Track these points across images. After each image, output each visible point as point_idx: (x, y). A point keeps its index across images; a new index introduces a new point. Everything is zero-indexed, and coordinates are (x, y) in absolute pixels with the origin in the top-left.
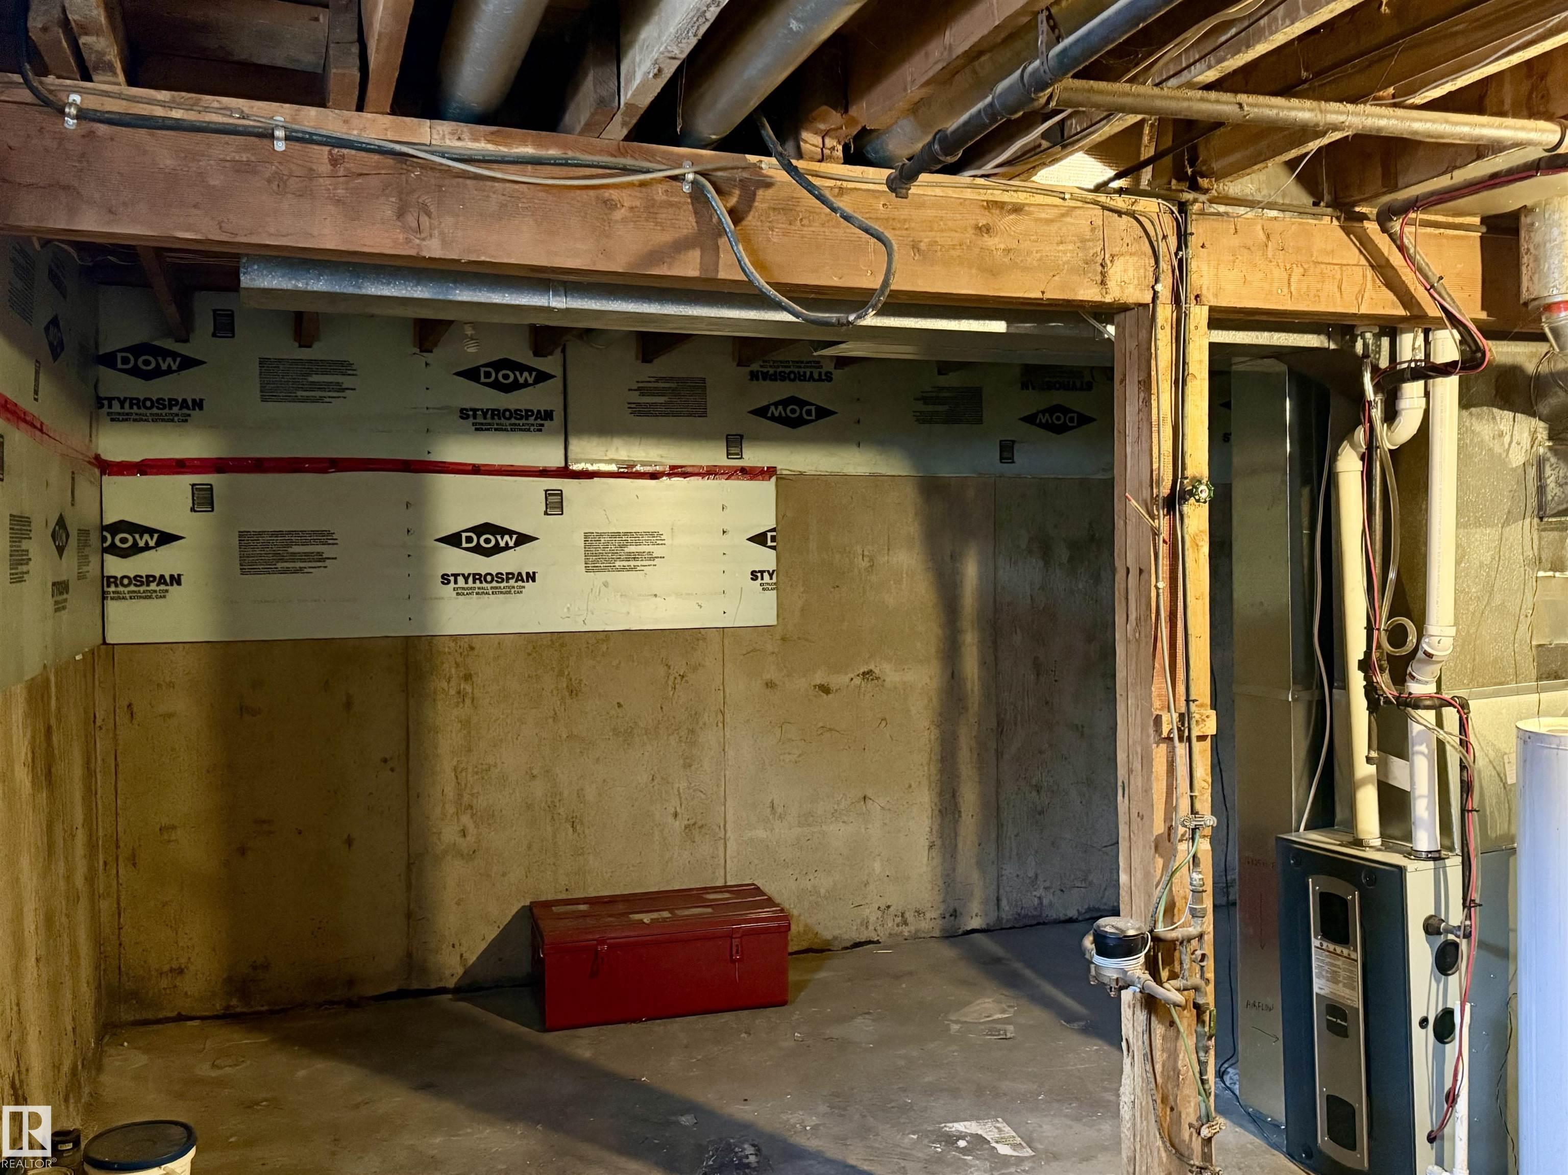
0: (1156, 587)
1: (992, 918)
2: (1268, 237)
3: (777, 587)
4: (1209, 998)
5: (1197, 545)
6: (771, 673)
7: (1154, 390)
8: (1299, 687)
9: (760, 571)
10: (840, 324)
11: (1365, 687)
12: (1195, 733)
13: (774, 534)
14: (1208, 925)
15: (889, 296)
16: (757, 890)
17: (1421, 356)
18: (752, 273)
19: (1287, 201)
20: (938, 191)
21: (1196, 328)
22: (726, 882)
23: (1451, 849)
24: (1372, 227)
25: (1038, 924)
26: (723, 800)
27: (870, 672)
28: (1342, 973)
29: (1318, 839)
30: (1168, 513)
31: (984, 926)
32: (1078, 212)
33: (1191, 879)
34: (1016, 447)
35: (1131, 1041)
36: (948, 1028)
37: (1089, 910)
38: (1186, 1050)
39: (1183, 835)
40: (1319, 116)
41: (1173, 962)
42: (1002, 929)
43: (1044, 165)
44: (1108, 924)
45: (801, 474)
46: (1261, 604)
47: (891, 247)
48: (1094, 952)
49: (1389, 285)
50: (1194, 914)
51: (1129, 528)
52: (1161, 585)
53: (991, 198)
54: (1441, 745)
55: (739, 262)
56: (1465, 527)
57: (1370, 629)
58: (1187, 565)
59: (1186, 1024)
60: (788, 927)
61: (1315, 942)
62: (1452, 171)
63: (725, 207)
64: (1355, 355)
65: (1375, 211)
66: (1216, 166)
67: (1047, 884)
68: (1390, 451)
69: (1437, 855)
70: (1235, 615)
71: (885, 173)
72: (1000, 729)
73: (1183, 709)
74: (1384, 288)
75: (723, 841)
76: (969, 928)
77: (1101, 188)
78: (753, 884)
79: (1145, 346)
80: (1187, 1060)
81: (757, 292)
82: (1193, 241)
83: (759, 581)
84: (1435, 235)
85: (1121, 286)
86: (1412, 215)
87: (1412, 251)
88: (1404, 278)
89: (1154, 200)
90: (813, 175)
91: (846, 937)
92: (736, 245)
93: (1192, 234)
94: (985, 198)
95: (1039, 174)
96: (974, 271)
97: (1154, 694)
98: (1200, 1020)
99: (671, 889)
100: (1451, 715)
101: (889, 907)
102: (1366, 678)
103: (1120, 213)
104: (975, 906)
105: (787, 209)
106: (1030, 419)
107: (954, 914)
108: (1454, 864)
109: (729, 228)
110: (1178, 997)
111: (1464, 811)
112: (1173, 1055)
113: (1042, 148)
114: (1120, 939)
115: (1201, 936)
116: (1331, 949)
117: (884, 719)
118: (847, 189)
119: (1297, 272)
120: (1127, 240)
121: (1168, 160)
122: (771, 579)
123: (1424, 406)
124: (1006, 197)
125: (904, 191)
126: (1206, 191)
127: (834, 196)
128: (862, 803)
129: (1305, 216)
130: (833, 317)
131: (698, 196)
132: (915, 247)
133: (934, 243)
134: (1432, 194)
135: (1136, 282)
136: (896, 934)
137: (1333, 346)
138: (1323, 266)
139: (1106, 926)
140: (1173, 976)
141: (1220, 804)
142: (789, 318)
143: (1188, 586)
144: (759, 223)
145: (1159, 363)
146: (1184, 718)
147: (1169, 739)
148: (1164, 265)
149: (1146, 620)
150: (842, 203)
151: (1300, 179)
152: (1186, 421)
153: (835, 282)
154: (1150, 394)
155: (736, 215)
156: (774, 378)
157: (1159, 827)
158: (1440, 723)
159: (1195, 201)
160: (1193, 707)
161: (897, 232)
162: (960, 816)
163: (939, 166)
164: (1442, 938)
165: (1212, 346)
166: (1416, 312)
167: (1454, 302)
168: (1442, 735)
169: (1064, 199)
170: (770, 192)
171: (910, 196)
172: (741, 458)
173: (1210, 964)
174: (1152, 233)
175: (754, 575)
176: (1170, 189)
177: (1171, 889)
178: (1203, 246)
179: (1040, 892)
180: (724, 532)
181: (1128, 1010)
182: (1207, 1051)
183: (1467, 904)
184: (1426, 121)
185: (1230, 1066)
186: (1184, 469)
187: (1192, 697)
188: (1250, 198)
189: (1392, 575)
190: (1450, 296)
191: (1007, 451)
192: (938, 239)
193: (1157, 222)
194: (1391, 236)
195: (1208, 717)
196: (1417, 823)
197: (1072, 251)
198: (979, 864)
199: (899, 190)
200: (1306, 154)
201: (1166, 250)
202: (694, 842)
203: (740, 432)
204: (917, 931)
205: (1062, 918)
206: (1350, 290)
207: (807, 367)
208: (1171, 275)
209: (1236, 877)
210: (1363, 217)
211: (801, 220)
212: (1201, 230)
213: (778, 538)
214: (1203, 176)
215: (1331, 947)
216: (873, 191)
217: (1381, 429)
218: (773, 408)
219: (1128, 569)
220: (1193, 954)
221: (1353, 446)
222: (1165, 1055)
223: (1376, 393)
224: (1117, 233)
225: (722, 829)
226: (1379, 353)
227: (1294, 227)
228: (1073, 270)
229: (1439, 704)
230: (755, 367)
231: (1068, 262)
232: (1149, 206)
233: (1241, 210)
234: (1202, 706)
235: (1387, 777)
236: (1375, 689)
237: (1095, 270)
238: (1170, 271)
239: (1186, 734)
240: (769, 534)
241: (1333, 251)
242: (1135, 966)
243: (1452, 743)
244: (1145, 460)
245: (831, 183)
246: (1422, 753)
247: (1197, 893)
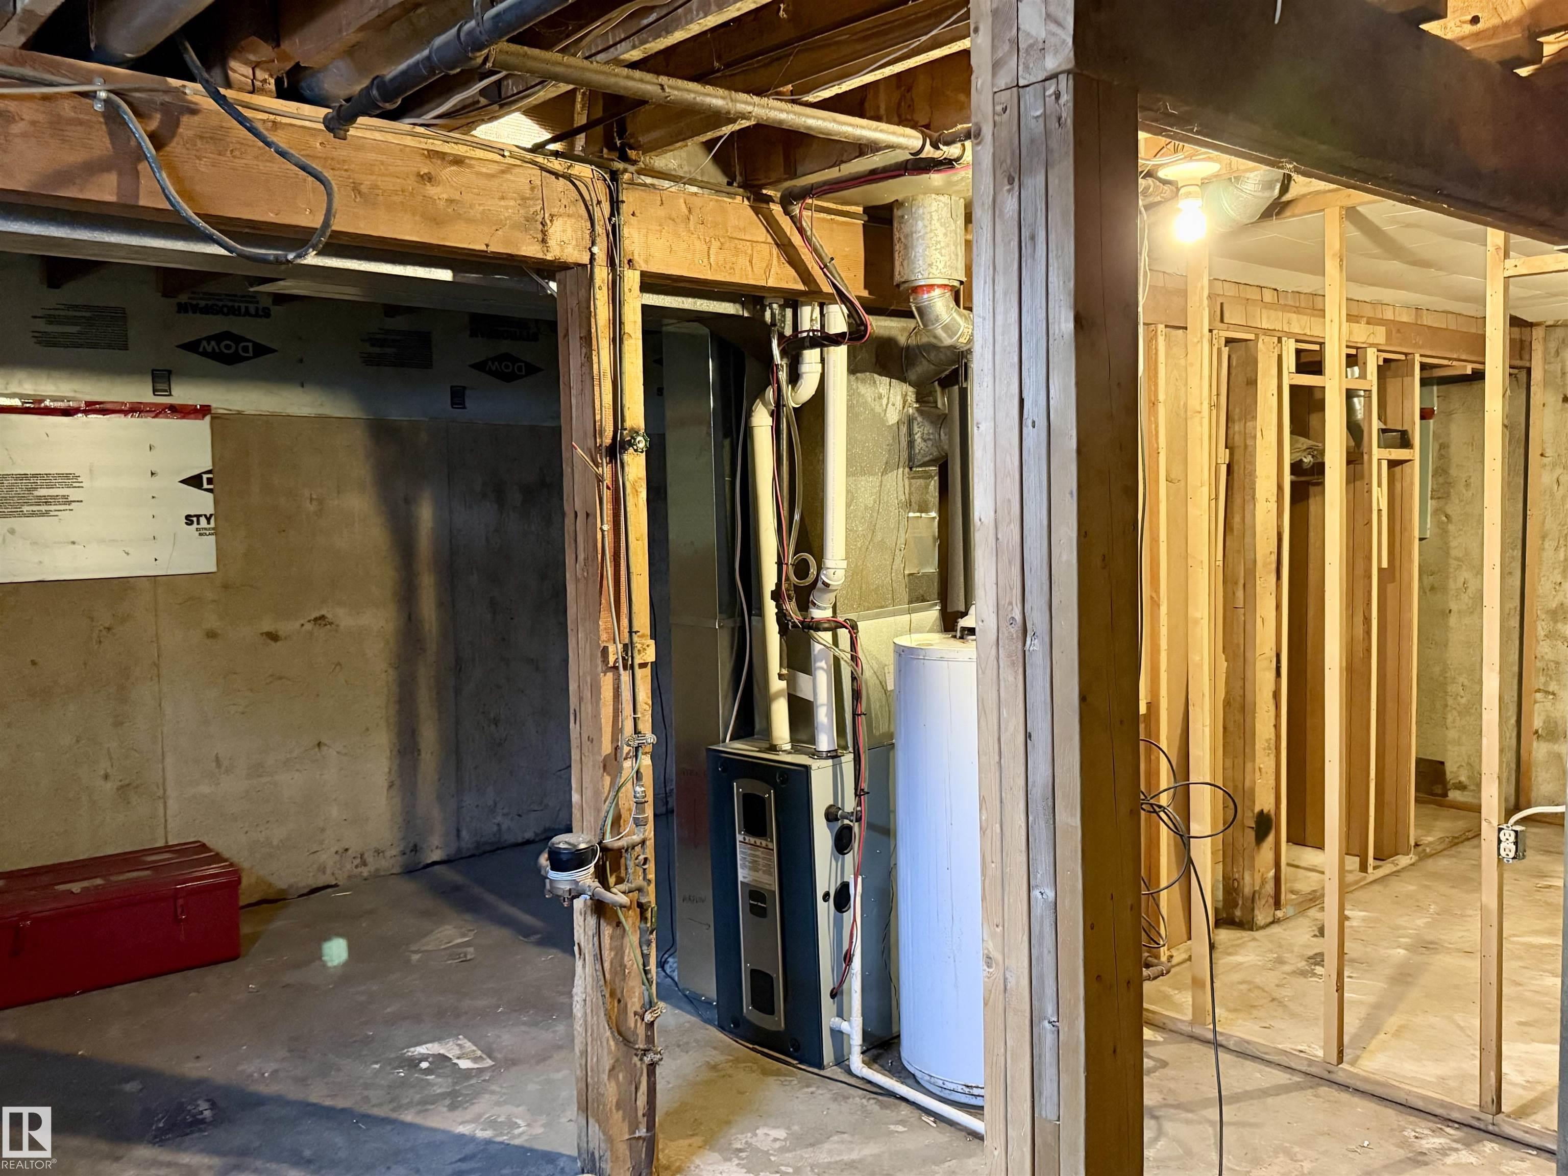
0: (601, 529)
1: (452, 849)
2: (690, 211)
3: (216, 532)
4: (650, 897)
5: (637, 491)
6: (212, 621)
7: (594, 347)
8: (724, 616)
9: (195, 516)
10: (278, 261)
11: (777, 614)
12: (638, 661)
13: (210, 476)
14: (649, 831)
15: (330, 236)
16: (203, 847)
17: (817, 326)
18: (178, 203)
19: (705, 179)
20: (378, 136)
21: (630, 290)
22: (167, 842)
23: (845, 748)
24: (776, 209)
25: (498, 849)
26: (161, 757)
27: (323, 617)
28: (761, 861)
29: (741, 747)
30: (611, 461)
31: (444, 858)
32: (517, 170)
33: (635, 792)
34: (467, 392)
35: (582, 944)
36: (408, 961)
37: (546, 830)
38: (631, 945)
39: (628, 753)
40: (730, 104)
41: (619, 868)
42: (462, 858)
43: (484, 121)
44: (562, 841)
45: (239, 413)
46: (692, 543)
47: (331, 188)
48: (549, 868)
49: (792, 263)
50: (638, 823)
51: (576, 476)
52: (605, 527)
53: (431, 148)
54: (837, 660)
55: (163, 191)
56: (854, 475)
57: (780, 564)
58: (628, 509)
59: (631, 922)
60: (239, 881)
61: (739, 838)
62: (839, 165)
63: (146, 131)
64: (765, 323)
65: (779, 195)
66: (643, 139)
67: (505, 811)
68: (794, 408)
69: (834, 754)
70: (670, 554)
71: (322, 112)
72: (459, 667)
73: (627, 641)
74: (787, 265)
75: (162, 800)
76: (429, 861)
77: (538, 148)
78: (199, 842)
79: (584, 305)
80: (632, 957)
81: (186, 223)
82: (624, 208)
83: (195, 525)
84: (828, 220)
85: (561, 246)
86: (809, 201)
87: (809, 233)
88: (803, 257)
89: (588, 166)
90: (243, 107)
91: (301, 884)
92: (159, 172)
93: (623, 202)
94: (425, 147)
95: (478, 129)
96: (417, 218)
97: (601, 628)
98: (643, 918)
99: (102, 855)
100: (843, 634)
101: (347, 850)
102: (778, 606)
103: (557, 175)
104: (435, 840)
105: (215, 137)
106: (479, 367)
107: (415, 849)
108: (848, 760)
109: (150, 153)
110: (624, 899)
111: (855, 715)
112: (619, 951)
113: (480, 105)
114: (572, 853)
115: (643, 842)
116: (753, 842)
117: (339, 664)
118: (281, 123)
119: (715, 244)
120: (564, 202)
121: (599, 129)
122: (209, 523)
123: (820, 370)
124: (447, 148)
125: (342, 132)
126: (634, 162)
127: (267, 130)
128: (317, 749)
129: (721, 194)
130: (270, 253)
131: (112, 115)
132: (356, 188)
133: (375, 187)
134: (825, 183)
135: (574, 242)
136: (356, 876)
137: (746, 315)
138: (736, 241)
139: (559, 843)
140: (619, 881)
141: (660, 722)
142: (223, 252)
143: (630, 528)
144: (184, 151)
145: (598, 322)
146: (628, 648)
147: (615, 668)
148: (599, 229)
149: (593, 560)
150: (279, 139)
151: (716, 159)
152: (623, 376)
153: (271, 217)
154: (591, 350)
155: (158, 140)
156: (206, 310)
157: (607, 748)
158: (835, 642)
159: (625, 171)
160: (635, 638)
161: (337, 173)
162: (419, 755)
163: (378, 112)
164: (839, 824)
165: (644, 307)
166: (813, 288)
167: (843, 281)
168: (838, 653)
169: (503, 156)
170: (196, 119)
171: (349, 138)
172: (170, 395)
173: (651, 866)
174: (587, 198)
175: (189, 519)
176: (602, 157)
177: (617, 804)
178: (633, 215)
179: (499, 819)
180: (152, 474)
181: (579, 917)
182: (649, 944)
183: (859, 792)
184: (818, 118)
185: (670, 956)
186: (623, 421)
187: (634, 629)
188: (673, 173)
189: (797, 517)
190: (839, 275)
191: (458, 397)
192: (379, 183)
193: (591, 188)
194: (792, 218)
195: (648, 646)
196: (820, 728)
197: (514, 207)
198: (440, 798)
199: (337, 131)
200: (721, 137)
201: (600, 214)
202: (129, 803)
203: (168, 368)
204: (377, 870)
205: (520, 840)
206: (759, 266)
207: (242, 302)
208: (606, 239)
209: (673, 786)
210: (769, 199)
211: (232, 151)
212: (631, 199)
213: (215, 481)
214: (631, 149)
215: (752, 840)
216: (309, 128)
217: (787, 390)
218: (204, 343)
219: (576, 513)
220: (636, 859)
221: (765, 404)
222: (613, 954)
223: (782, 358)
224: (555, 194)
225: (161, 787)
226: (784, 322)
227: (711, 203)
228: (515, 226)
229: (834, 626)
230: (183, 298)
231: (509, 218)
232: (583, 171)
233: (666, 184)
234: (642, 636)
235: (795, 691)
236: (785, 615)
237: (536, 229)
238: (605, 235)
239: (630, 662)
240: (205, 477)
241: (745, 228)
242: (585, 876)
243: (845, 658)
244: (589, 411)
245: (265, 116)
246: (822, 668)
247: (640, 804)
